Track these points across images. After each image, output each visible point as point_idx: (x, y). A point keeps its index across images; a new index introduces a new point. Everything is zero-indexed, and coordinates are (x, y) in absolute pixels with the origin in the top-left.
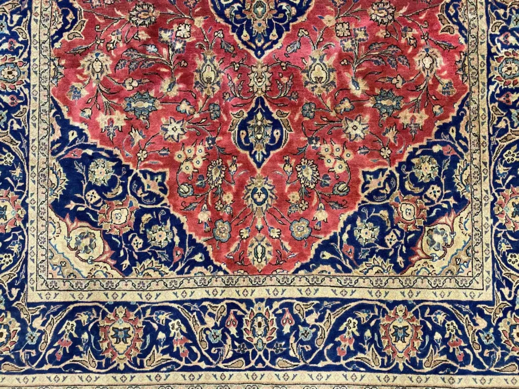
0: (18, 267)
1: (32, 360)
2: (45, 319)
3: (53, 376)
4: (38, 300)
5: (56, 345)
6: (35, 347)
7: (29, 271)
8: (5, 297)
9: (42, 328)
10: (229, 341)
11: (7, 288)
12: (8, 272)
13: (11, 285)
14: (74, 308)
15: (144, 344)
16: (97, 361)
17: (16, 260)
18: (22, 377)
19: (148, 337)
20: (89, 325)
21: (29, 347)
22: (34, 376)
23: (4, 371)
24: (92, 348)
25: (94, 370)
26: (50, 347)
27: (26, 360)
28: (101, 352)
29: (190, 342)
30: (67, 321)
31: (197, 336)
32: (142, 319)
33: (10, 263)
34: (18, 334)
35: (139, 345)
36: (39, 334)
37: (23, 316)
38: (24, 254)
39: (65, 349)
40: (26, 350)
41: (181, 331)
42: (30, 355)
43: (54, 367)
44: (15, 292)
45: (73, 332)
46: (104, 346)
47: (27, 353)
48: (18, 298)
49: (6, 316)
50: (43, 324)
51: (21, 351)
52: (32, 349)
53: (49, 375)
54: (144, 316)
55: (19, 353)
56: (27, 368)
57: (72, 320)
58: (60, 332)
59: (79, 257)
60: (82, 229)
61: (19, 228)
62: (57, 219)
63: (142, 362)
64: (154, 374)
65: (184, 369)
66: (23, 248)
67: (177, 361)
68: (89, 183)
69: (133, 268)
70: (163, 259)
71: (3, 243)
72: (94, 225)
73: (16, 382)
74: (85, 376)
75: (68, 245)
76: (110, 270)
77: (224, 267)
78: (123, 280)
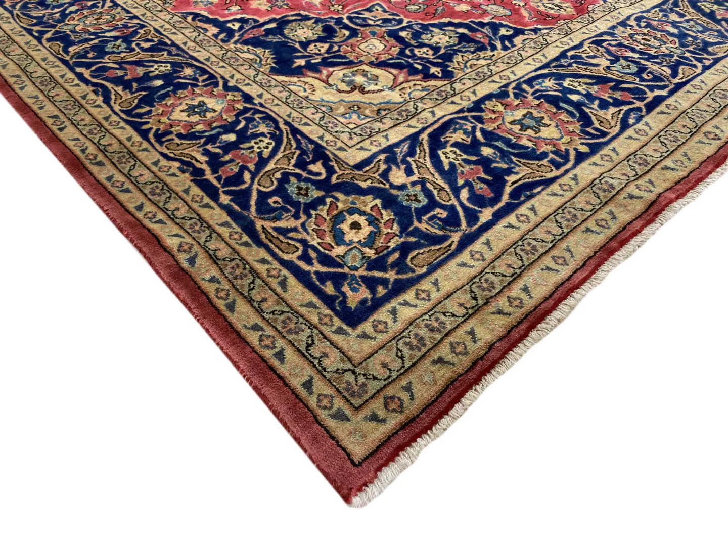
0: (289, 142)
1: (452, 221)
2: (403, 167)
3: (511, 219)
4: (364, 155)
5: (460, 182)
6: (433, 204)
7: (315, 137)
8: (307, 180)
9: (414, 178)
11: (298, 171)
12: (280, 155)
13: (302, 164)
14: (430, 135)
15: (571, 114)
16: (545, 162)
17: (277, 139)
18: (465, 256)
19: (562, 104)
20: (474, 137)
21: (421, 212)
22: (483, 239)
23: (424, 270)
24: (515, 155)
25: (555, 173)
26: (456, 191)
27: (441, 229)
28: (534, 150)
29: (613, 84)
30: (440, 152)
31: (609, 76)
32: (530, 98)
33: (271, 147)
34: (385, 207)
35: (564, 117)
36: (418, 188)
37: (364, 185)
38: (282, 126)
39: (480, 179)
40: (425, 218)
41: (586, 84)
42: (440, 219)
43: (496, 208)
44: (317, 167)
45: (465, 156)
46: (524, 142)
47: (431, 219)
48: (330, 171)
49: (337, 199)
50: (409, 172)
51: (416, 224)
52: (432, 209)
53: (504, 222)
54: (528, 93)
55: (416, 229)
56: (456, 237)
57: (445, 147)
58: (447, 168)
59: (368, 92)
60: (339, 73)
61: (246, 110)
62: (295, 79)
63: (596, 129)
64: (630, 132)
65: (651, 107)
66: (276, 122)
67: (631, 106)
68: (301, 43)
69: (450, 69)
70: (472, 49)
71: (236, 133)
72: (350, 64)
73: (466, 274)
74: (555, 187)
75: (340, 91)
76: (424, 84)
77: (539, 26)
78: (452, 83)
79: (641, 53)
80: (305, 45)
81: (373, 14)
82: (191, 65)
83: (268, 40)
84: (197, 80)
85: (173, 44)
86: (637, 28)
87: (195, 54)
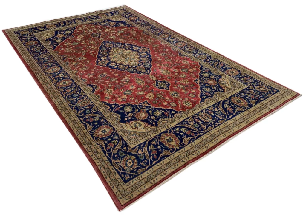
0: (121, 142)
1: (147, 164)
2: (141, 149)
3: (159, 164)
4: (135, 146)
5: (151, 154)
6: (145, 159)
7: (126, 141)
8: (123, 151)
9: (143, 153)
10: (201, 124)
11: (121, 149)
12: (118, 145)
13: (122, 147)
14: (149, 142)
15: (179, 139)
16: (169, 151)
17: (118, 140)
18: (148, 171)
19: (178, 136)
20: (157, 143)
21: (143, 160)
22: (152, 168)
23: (140, 173)
24: (164, 149)
25: (170, 154)
26: (150, 156)
27: (145, 165)
28: (168, 148)
29: (191, 131)
30: (149, 146)
31: (192, 128)
32: (172, 133)
33: (117, 142)
34: (136, 159)
35: (177, 139)
36: (143, 155)
37: (133, 153)
38: (120, 137)
39: (155, 154)
40: (143, 162)
41: (186, 130)
42: (145, 163)
43: (157, 161)
44: (125, 148)
45: (154, 148)
46: (167, 146)
47: (144, 162)
48: (127, 149)
49: (127, 156)
50: (142, 151)
51: (141, 163)
52: (145, 160)
53: (157, 165)
54: (172, 132)
55: (141, 164)
56: (147, 167)
57: (151, 145)
58: (150, 150)
59: (139, 129)
60: (134, 123)
61: (113, 132)
62: (124, 124)
63: (183, 143)
64: (190, 145)
65: (197, 138)
66: (119, 136)
67: (193, 137)
68: (127, 113)
69: (157, 123)
70: (164, 117)
71: (111, 138)
72: (136, 120)
73: (147, 175)
74: (169, 157)
75: (133, 128)
76: (151, 127)
77: (182, 111)
78: (157, 127)
79: (202, 121)
80: (128, 113)
81: (144, 104)
82: (103, 118)
83: (120, 111)
84: (104, 123)
85: (100, 112)
86: (204, 113)
87: (104, 115)
